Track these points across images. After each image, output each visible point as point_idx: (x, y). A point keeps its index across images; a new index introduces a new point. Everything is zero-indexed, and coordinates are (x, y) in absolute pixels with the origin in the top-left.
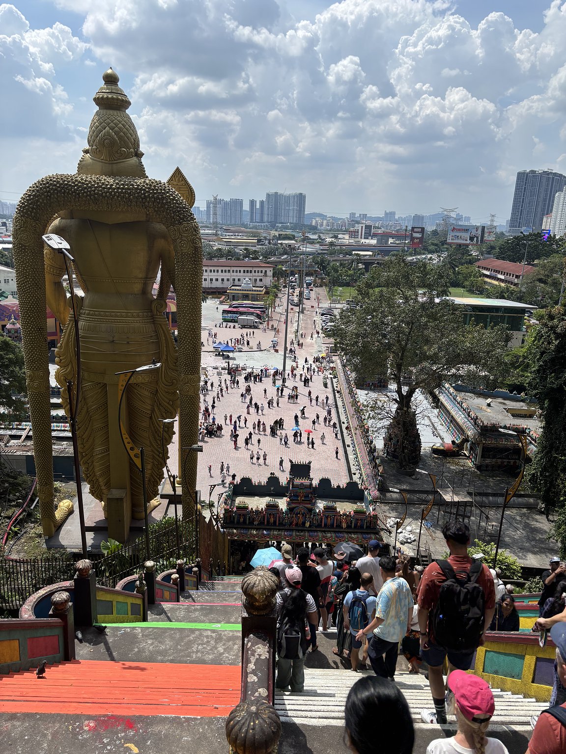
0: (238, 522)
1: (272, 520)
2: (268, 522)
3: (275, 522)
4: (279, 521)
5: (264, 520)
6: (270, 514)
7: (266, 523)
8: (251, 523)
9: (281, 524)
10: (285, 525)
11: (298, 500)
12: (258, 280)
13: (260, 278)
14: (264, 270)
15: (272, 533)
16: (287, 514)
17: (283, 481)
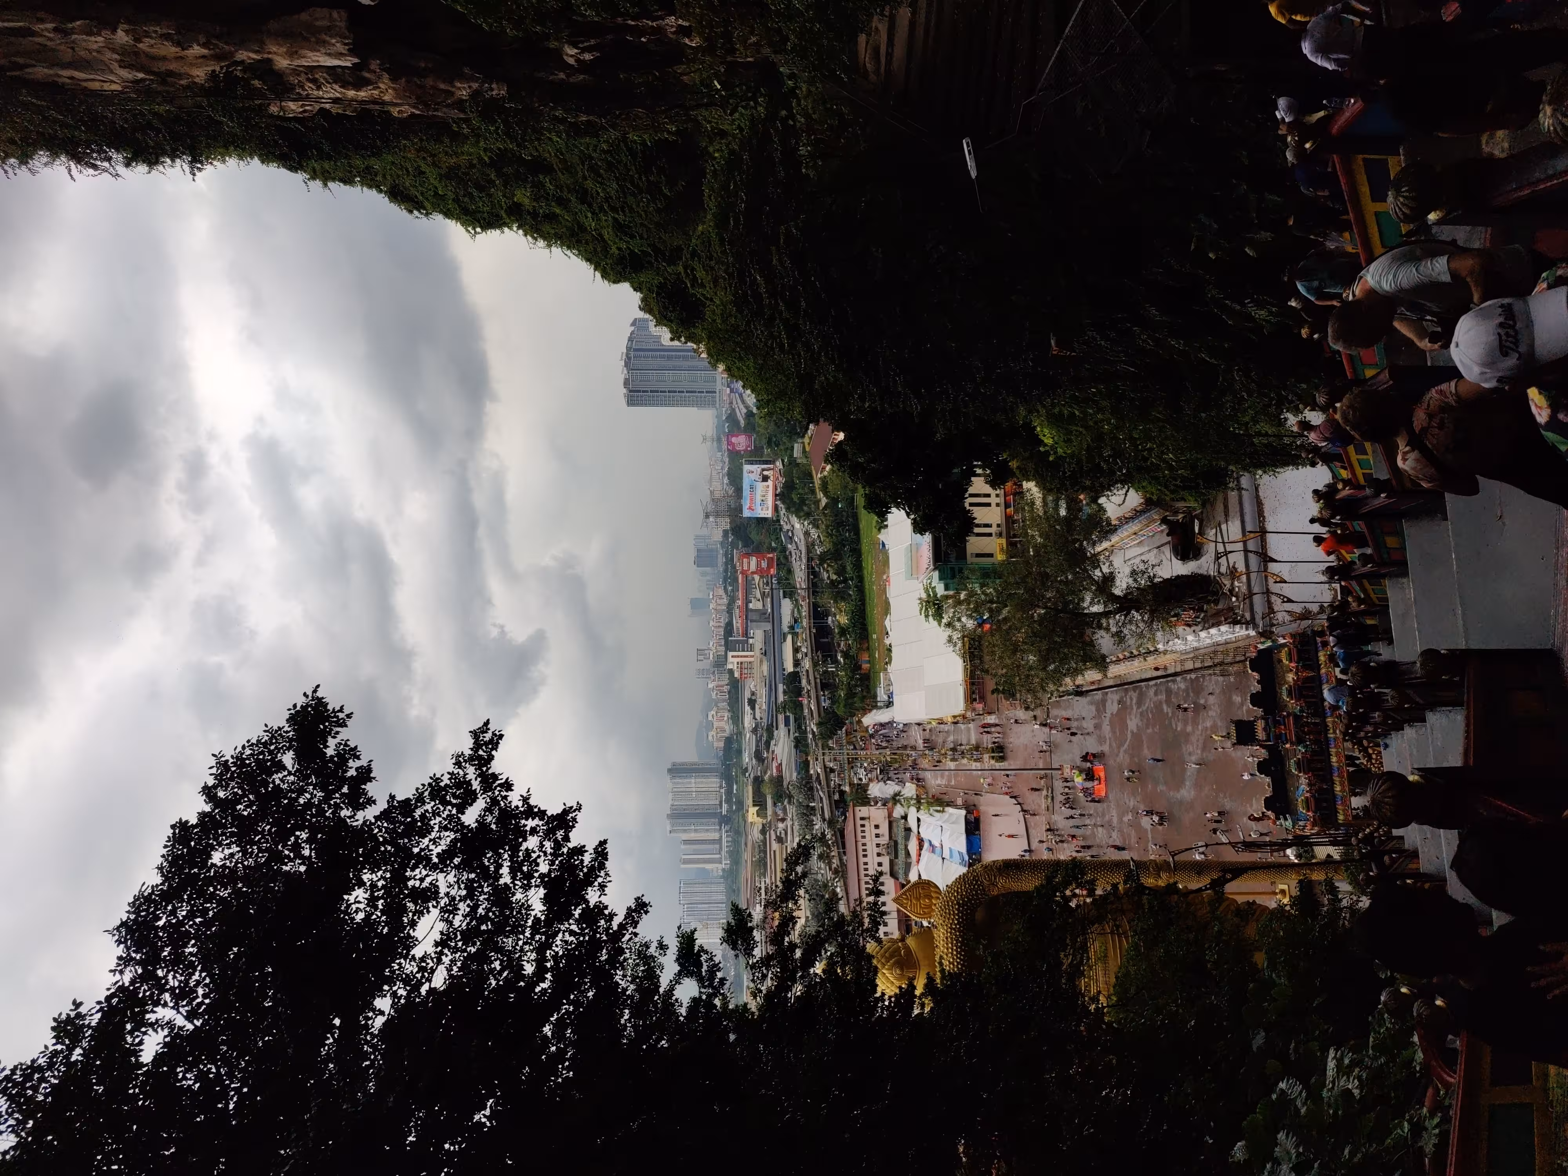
1: (1318, 765)
6: (1313, 768)
11: (1286, 734)
12: (877, 831)
13: (873, 827)
14: (859, 822)
15: (1335, 765)
16: (1306, 747)
17: (1263, 753)
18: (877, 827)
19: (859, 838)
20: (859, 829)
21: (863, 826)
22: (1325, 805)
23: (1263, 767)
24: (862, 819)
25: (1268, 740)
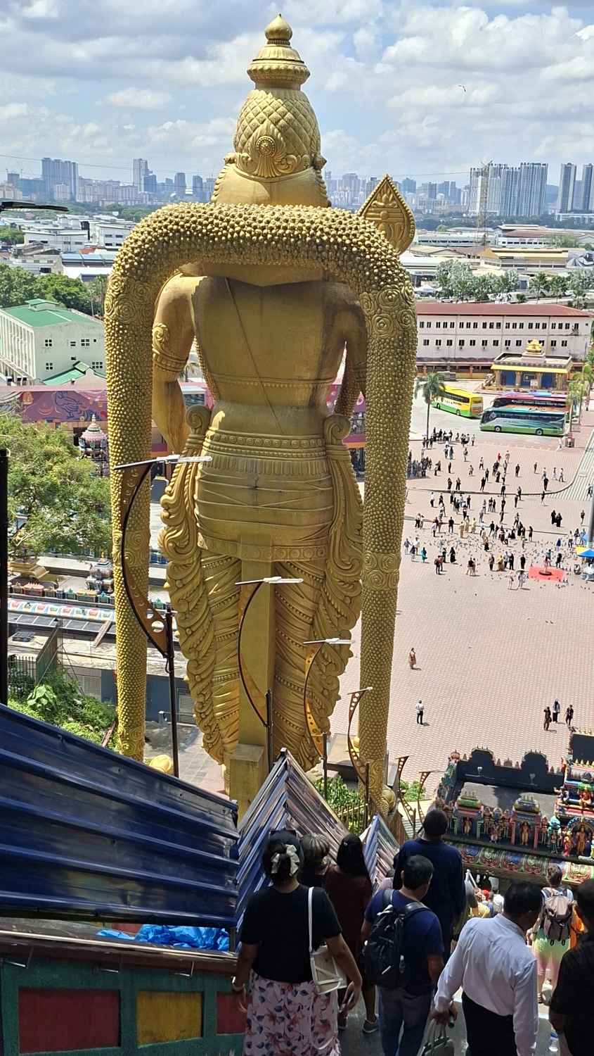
0: (461, 832)
1: (525, 837)
2: (518, 840)
3: (531, 841)
4: (540, 839)
5: (510, 834)
6: (522, 825)
7: (513, 841)
8: (486, 837)
9: (542, 846)
10: (551, 849)
11: (578, 804)
12: (559, 344)
13: (565, 339)
14: (572, 322)
15: (524, 860)
16: (555, 828)
17: (554, 764)
18: (564, 344)
19: (553, 320)
20: (564, 321)
21: (567, 326)
22: (467, 829)
23: (535, 761)
24: (577, 326)
25: (570, 778)
